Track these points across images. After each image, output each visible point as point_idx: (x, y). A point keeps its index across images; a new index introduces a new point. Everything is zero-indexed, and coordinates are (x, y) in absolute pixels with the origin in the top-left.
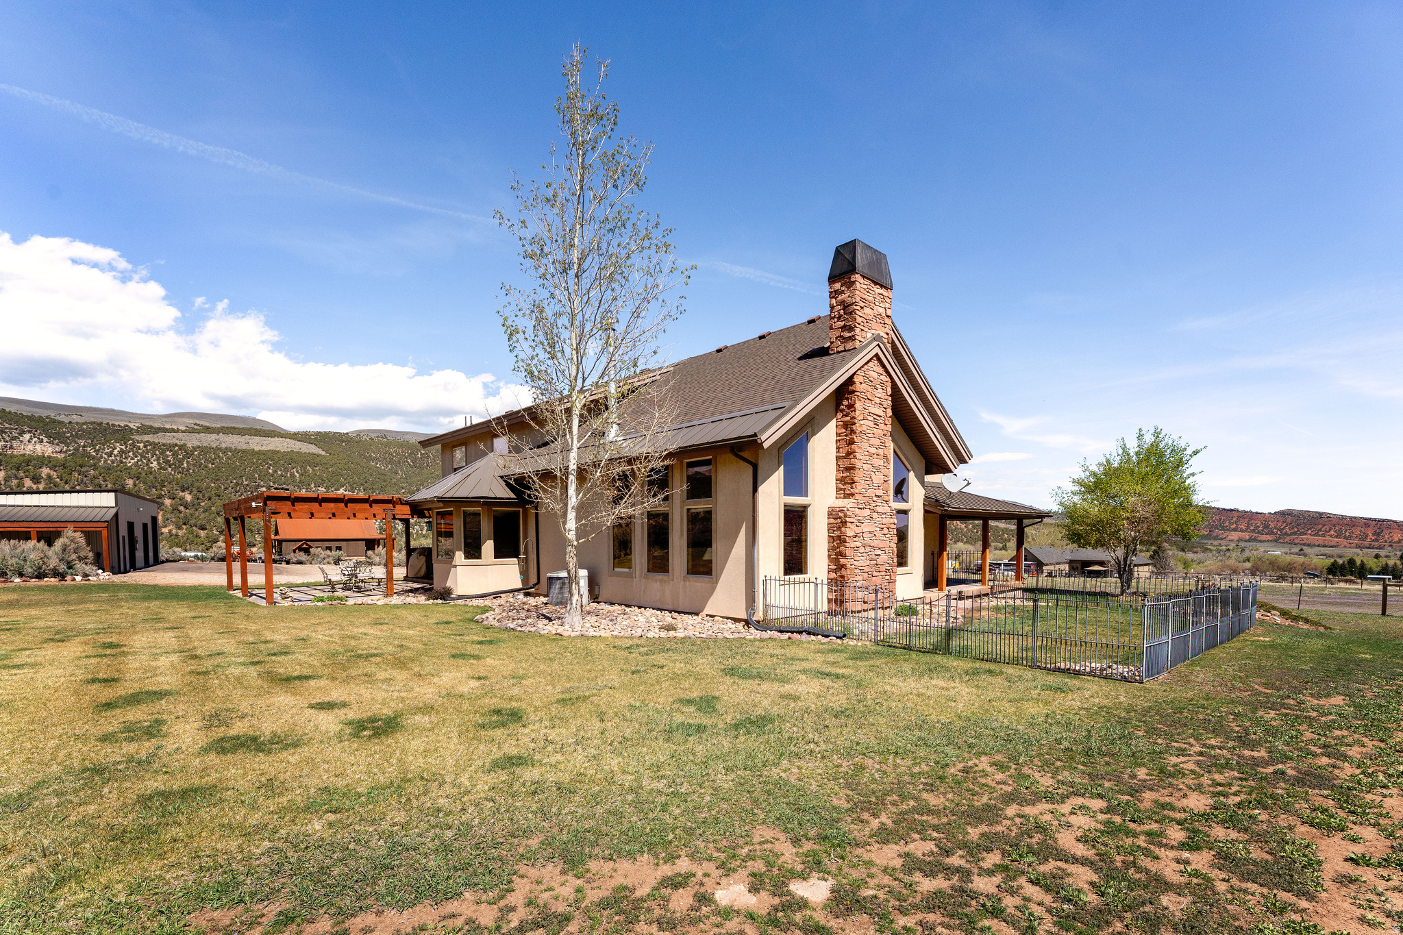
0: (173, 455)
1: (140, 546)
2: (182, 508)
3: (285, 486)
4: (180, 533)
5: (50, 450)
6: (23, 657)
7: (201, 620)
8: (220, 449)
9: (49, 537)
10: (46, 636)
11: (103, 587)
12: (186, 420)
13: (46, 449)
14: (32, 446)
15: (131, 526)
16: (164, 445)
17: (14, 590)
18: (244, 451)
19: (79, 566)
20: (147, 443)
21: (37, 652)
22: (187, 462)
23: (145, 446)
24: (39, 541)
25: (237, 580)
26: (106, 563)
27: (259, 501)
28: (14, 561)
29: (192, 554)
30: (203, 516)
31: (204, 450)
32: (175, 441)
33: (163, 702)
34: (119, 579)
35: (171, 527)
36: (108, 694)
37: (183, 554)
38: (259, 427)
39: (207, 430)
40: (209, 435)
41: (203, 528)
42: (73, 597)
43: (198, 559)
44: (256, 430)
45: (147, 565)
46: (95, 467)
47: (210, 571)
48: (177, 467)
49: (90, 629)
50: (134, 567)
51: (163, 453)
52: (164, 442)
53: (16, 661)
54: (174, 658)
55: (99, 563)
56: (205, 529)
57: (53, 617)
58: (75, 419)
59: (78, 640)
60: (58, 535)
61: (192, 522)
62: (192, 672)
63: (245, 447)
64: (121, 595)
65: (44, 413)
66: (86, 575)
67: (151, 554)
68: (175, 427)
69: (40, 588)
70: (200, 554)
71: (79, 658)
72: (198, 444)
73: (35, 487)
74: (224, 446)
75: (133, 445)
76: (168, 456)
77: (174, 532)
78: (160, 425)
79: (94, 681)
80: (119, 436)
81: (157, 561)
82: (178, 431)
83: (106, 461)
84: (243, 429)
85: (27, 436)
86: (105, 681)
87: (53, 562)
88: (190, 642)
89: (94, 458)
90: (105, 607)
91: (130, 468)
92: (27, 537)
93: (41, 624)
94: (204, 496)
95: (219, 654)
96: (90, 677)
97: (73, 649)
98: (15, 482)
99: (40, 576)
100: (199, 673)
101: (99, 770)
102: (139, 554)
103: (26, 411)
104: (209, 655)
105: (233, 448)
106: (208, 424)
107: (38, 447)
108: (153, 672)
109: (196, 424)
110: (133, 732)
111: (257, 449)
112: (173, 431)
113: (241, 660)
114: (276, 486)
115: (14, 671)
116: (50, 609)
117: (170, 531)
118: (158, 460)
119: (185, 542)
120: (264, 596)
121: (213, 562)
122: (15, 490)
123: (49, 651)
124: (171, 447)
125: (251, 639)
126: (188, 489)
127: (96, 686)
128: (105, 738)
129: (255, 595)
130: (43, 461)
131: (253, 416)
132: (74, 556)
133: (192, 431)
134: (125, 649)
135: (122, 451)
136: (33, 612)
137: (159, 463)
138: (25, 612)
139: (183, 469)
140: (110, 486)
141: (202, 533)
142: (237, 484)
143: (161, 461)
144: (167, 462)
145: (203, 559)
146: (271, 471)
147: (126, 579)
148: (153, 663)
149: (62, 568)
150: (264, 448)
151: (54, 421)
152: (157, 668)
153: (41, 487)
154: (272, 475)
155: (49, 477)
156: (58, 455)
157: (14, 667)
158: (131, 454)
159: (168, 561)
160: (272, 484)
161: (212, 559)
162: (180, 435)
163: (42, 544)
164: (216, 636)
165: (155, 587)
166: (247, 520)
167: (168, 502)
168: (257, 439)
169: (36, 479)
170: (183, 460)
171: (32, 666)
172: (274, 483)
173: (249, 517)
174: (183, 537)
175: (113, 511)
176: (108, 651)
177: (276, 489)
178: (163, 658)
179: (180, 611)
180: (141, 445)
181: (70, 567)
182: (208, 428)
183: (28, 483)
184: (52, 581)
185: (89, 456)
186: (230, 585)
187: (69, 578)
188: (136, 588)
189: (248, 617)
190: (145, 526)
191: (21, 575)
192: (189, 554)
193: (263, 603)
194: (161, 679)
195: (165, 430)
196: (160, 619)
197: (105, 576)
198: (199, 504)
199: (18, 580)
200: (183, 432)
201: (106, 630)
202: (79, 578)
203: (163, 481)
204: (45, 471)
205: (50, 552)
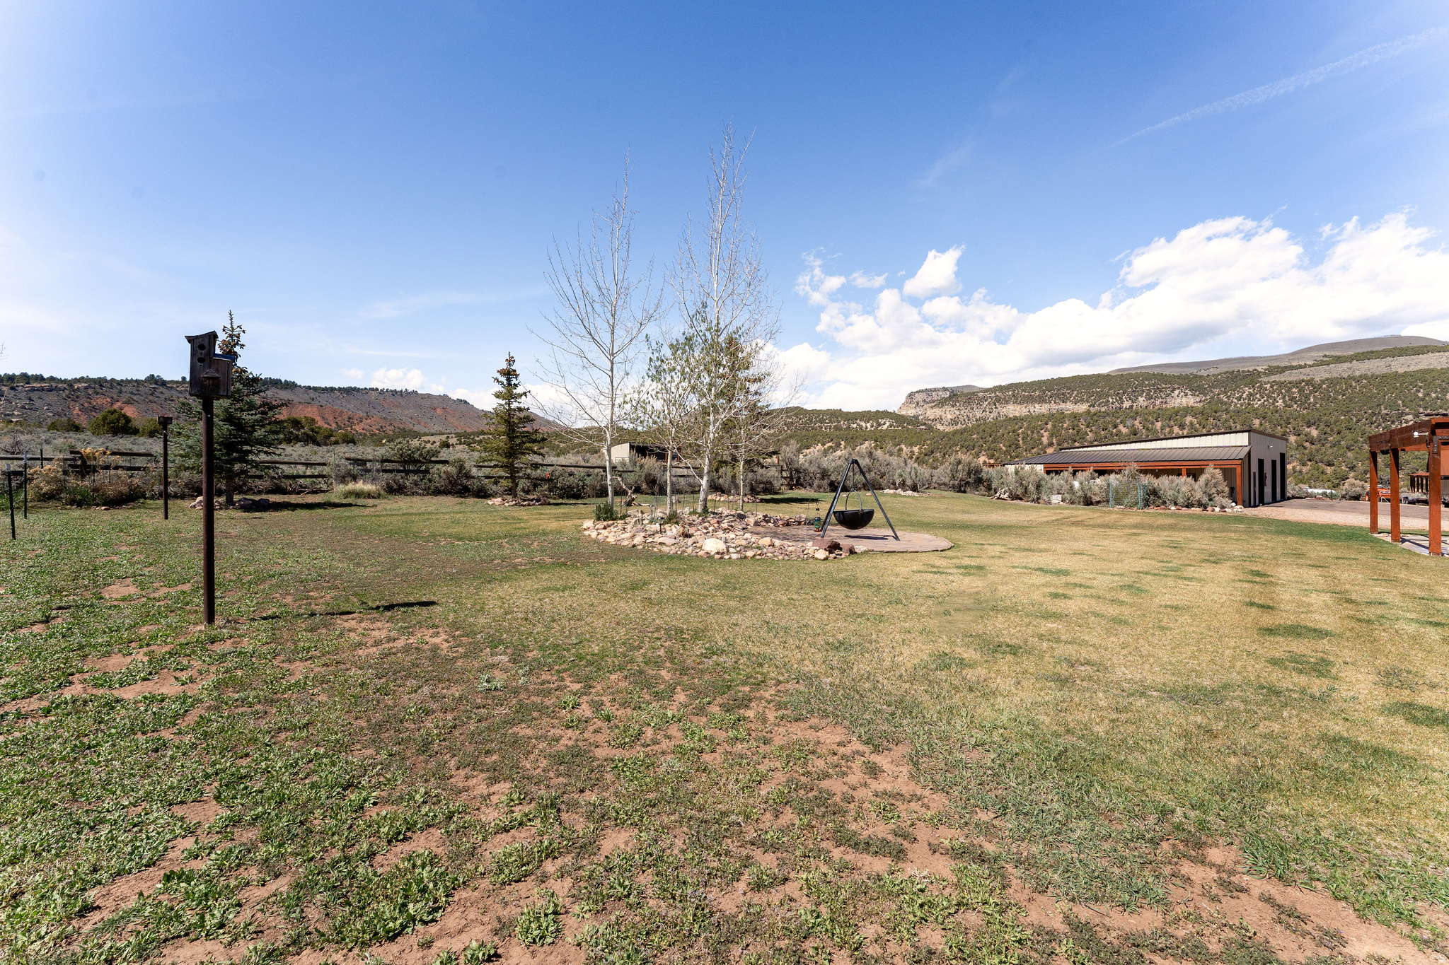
0: (1299, 391)
1: (1269, 482)
2: (1307, 444)
3: (1441, 411)
4: (1305, 469)
5: (1192, 401)
6: (1189, 572)
7: (1347, 562)
8: (1353, 378)
9: (1195, 474)
10: (1203, 556)
11: (1239, 519)
12: (1314, 354)
13: (1189, 400)
14: (1182, 400)
15: (1261, 462)
16: (1290, 383)
17: (1172, 515)
18: (1383, 376)
19: (1217, 498)
20: (1273, 384)
21: (1198, 569)
22: (1315, 397)
23: (1272, 387)
24: (1188, 476)
25: (1384, 521)
26: (1239, 498)
27: (1424, 429)
28: (1171, 493)
29: (1320, 491)
30: (1330, 451)
31: (1333, 382)
32: (1302, 377)
33: (1325, 641)
34: (1250, 512)
35: (1295, 464)
36: (1267, 620)
37: (1310, 491)
38: (1404, 345)
39: (1339, 360)
40: (1340, 365)
41: (1330, 464)
42: (1215, 525)
43: (1327, 496)
44: (1402, 349)
45: (1274, 500)
46: (1227, 411)
47: (1343, 510)
48: (1303, 403)
49: (1236, 556)
50: (1262, 502)
51: (1289, 390)
52: (1291, 379)
53: (1185, 574)
54: (1327, 597)
55: (1232, 495)
56: (1333, 465)
57: (1202, 541)
58: (1212, 371)
59: (1229, 564)
60: (1201, 471)
61: (1317, 458)
62: (1349, 617)
63: (1385, 371)
64: (1255, 527)
65: (1188, 371)
66: (1223, 507)
67: (1278, 490)
68: (1302, 363)
69: (1190, 516)
70: (1328, 491)
71: (1234, 581)
72: (1327, 376)
73: (1181, 433)
74: (1357, 374)
75: (1261, 387)
76: (1294, 393)
77: (1298, 468)
78: (1287, 364)
79: (1252, 604)
80: (1247, 381)
81: (1284, 498)
82: (1305, 366)
83: (1236, 404)
84: (1383, 351)
85: (1177, 392)
86: (1262, 606)
87: (1198, 495)
88: (1340, 583)
89: (1226, 403)
90: (1244, 537)
91: (1257, 409)
92: (1179, 473)
93: (1196, 546)
94: (1332, 430)
95: (1380, 603)
96: (1248, 600)
97: (1225, 572)
98: (1168, 429)
99: (1188, 506)
100: (1359, 620)
101: (1274, 692)
102: (1268, 490)
103: (1176, 372)
104: (1367, 603)
105: (1370, 374)
106: (1338, 354)
107: (1184, 400)
108: (1308, 609)
109: (1325, 356)
110: (1299, 664)
111: (1401, 371)
112: (1300, 367)
113: (1413, 616)
114: (1429, 411)
115: (1186, 582)
116: (1201, 534)
117: (1294, 468)
118: (1284, 398)
119: (1309, 479)
120: (1427, 544)
121: (1344, 500)
122: (1168, 436)
123: (1207, 571)
124: (1296, 384)
125: (1420, 593)
126: (1314, 424)
127: (1254, 609)
128: (1274, 662)
129: (1409, 541)
130: (1187, 410)
131: (1396, 333)
132: (1214, 490)
133: (1321, 363)
134: (1271, 579)
135: (1250, 394)
136: (1189, 535)
137: (1284, 402)
138: (1183, 534)
139: (1309, 404)
140: (1239, 428)
141: (1329, 470)
142: (1374, 414)
143: (1287, 398)
144: (1293, 399)
145: (1332, 497)
146: (1420, 395)
147: (1256, 513)
148: (1304, 599)
149: (1205, 499)
150: (1412, 369)
151: (1196, 376)
152: (1309, 605)
153: (1185, 432)
154: (1423, 399)
155: (1191, 424)
156: (1198, 405)
157: (1186, 579)
158: (1258, 396)
159: (1293, 497)
160: (1421, 410)
161: (1343, 497)
162: (1308, 370)
163: (1190, 480)
164: (1370, 582)
165: (1286, 522)
166: (1401, 453)
167: (1292, 439)
168: (1402, 359)
169: (1182, 426)
170: (1310, 395)
171: (1199, 580)
172: (1425, 408)
173: (1403, 450)
174: (1307, 473)
175: (1247, 449)
176: (1258, 579)
177: (1426, 415)
178: (1314, 595)
179: (1319, 550)
180: (1268, 386)
181: (1210, 500)
182: (1339, 357)
183: (1176, 430)
184: (1196, 510)
185: (1223, 403)
186: (1374, 526)
187: (1209, 508)
188: (1267, 522)
189: (1407, 566)
190: (1274, 462)
191: (1176, 504)
192: (1316, 491)
193: (1425, 552)
194: (1317, 617)
195: (1291, 368)
196: (1300, 556)
197: (1238, 509)
198: (1326, 439)
199: (1173, 508)
200: (1310, 366)
201: (1251, 558)
202: (1217, 509)
203: (1288, 418)
204: (1189, 419)
205: (1196, 487)
